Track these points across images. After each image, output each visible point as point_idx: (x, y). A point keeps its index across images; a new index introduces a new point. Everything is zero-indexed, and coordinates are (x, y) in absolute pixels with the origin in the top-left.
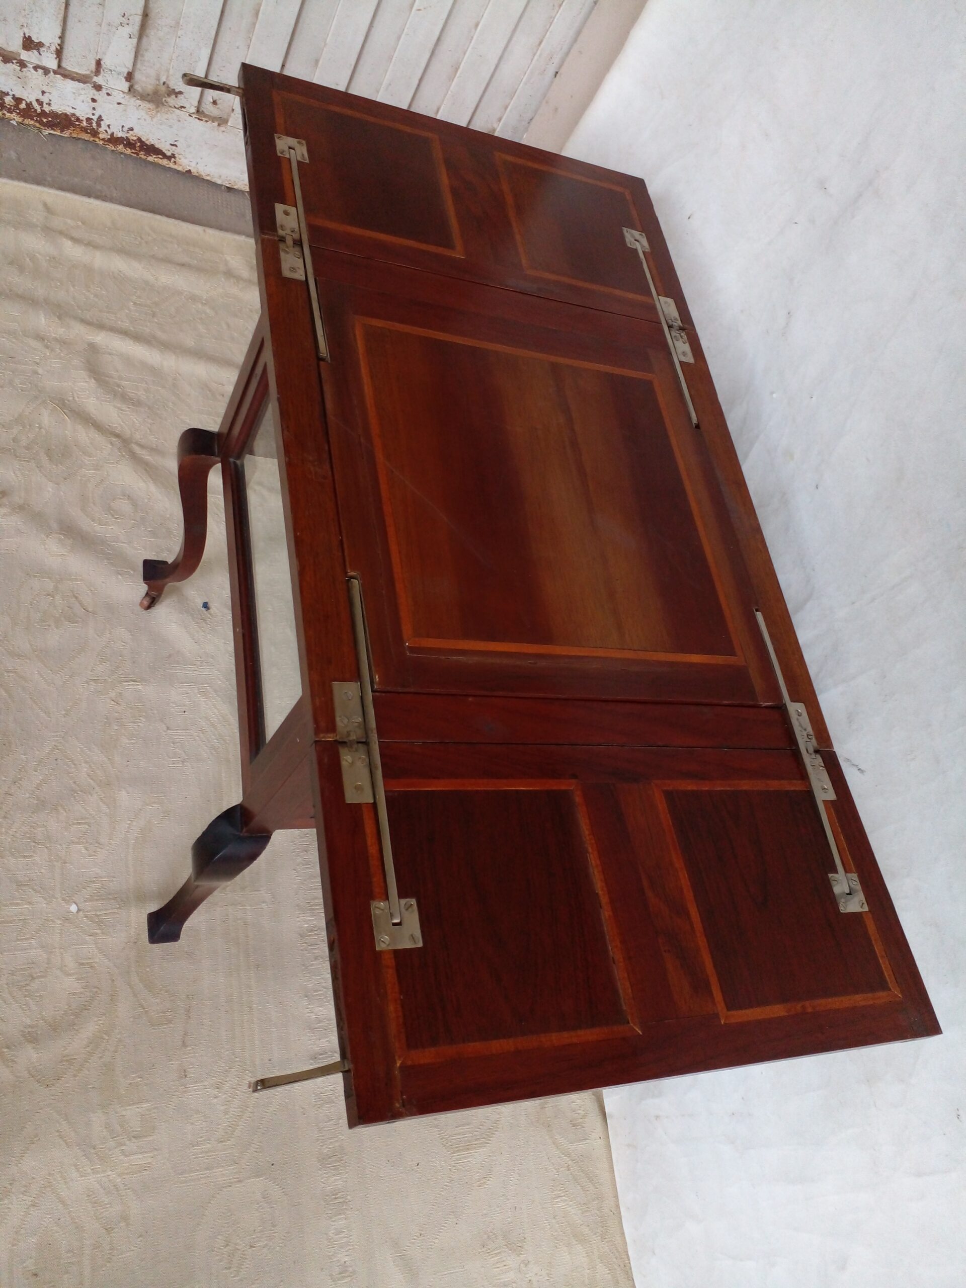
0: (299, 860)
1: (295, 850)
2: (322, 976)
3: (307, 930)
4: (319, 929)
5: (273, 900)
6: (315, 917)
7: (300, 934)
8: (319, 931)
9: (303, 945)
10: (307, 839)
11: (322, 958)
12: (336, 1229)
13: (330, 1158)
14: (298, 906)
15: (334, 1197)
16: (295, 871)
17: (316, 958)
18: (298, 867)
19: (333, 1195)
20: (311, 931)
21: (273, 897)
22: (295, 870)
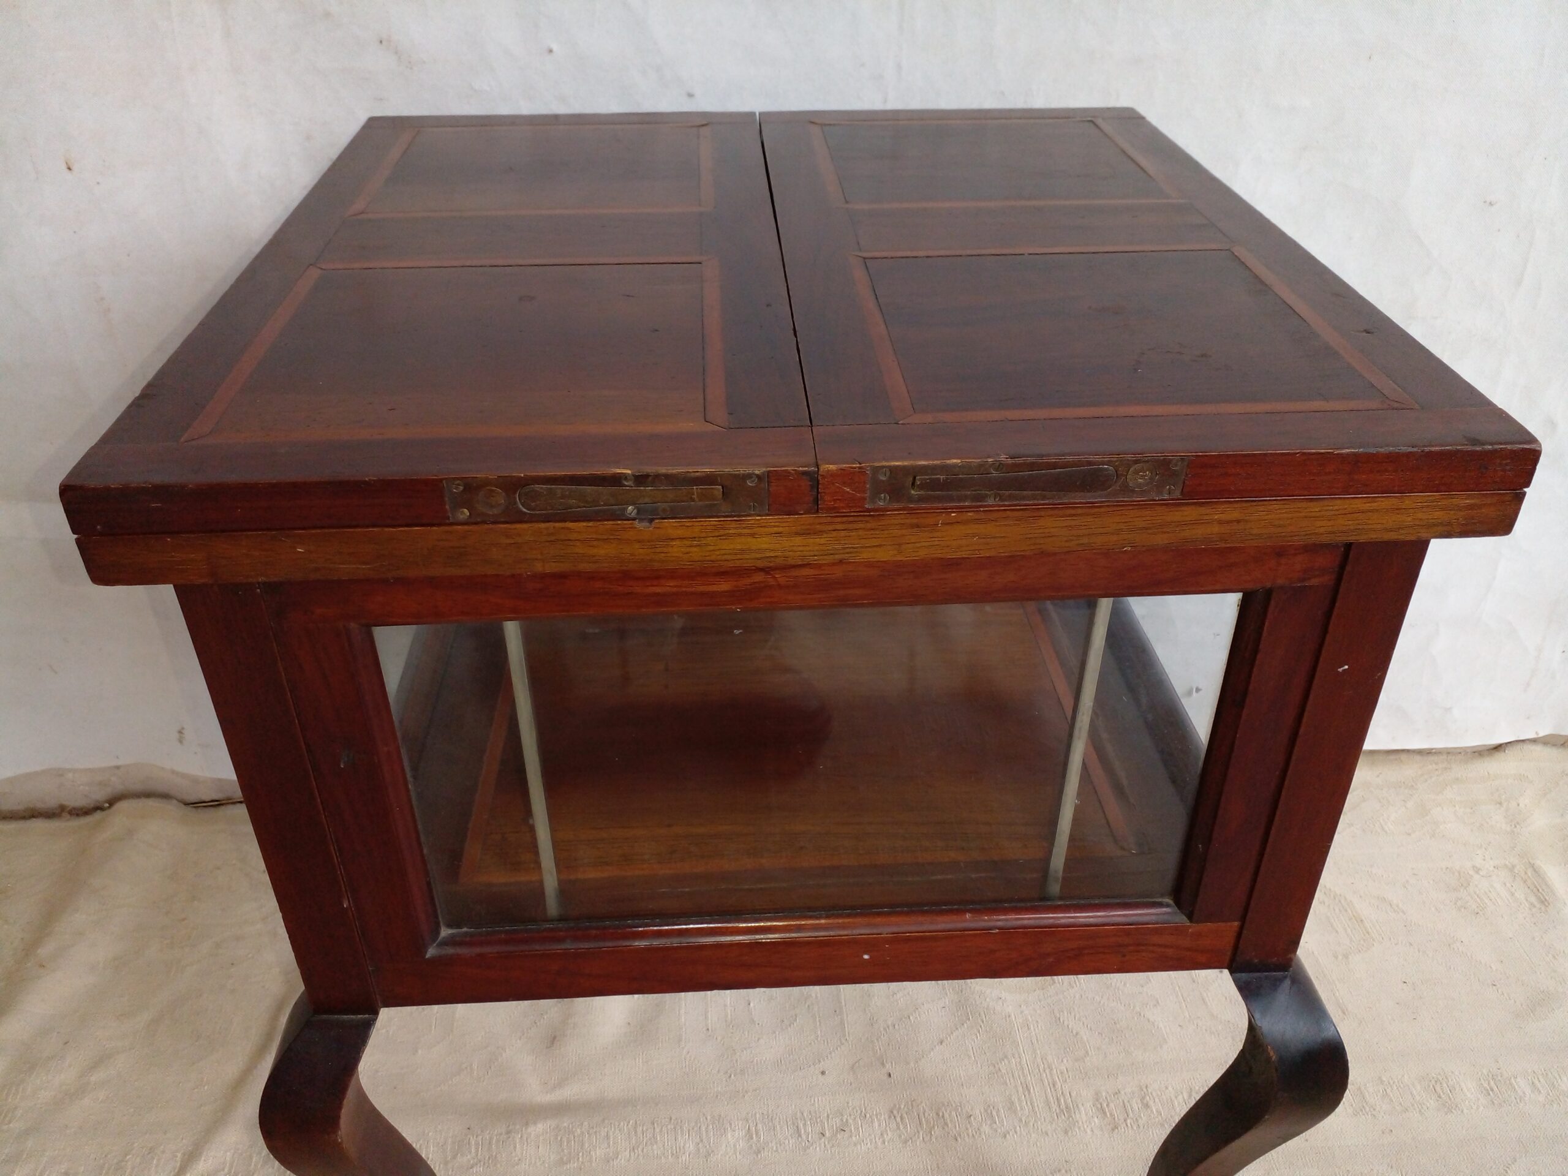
0: (986, 1128)
1: (971, 1135)
2: (1173, 1098)
3: (1104, 1119)
4: (1097, 1100)
5: (1063, 1171)
6: (1080, 1105)
7: (1113, 1130)
8: (1101, 1100)
9: (1129, 1125)
10: (946, 1116)
11: (1143, 1098)
12: (1533, 1092)
13: (1440, 1097)
14: (1066, 1132)
15: (1491, 1092)
16: (1008, 1136)
17: (1147, 1106)
18: (999, 1131)
19: (1489, 1094)
20: (1105, 1113)
21: (1059, 1171)
22: (1005, 1136)
